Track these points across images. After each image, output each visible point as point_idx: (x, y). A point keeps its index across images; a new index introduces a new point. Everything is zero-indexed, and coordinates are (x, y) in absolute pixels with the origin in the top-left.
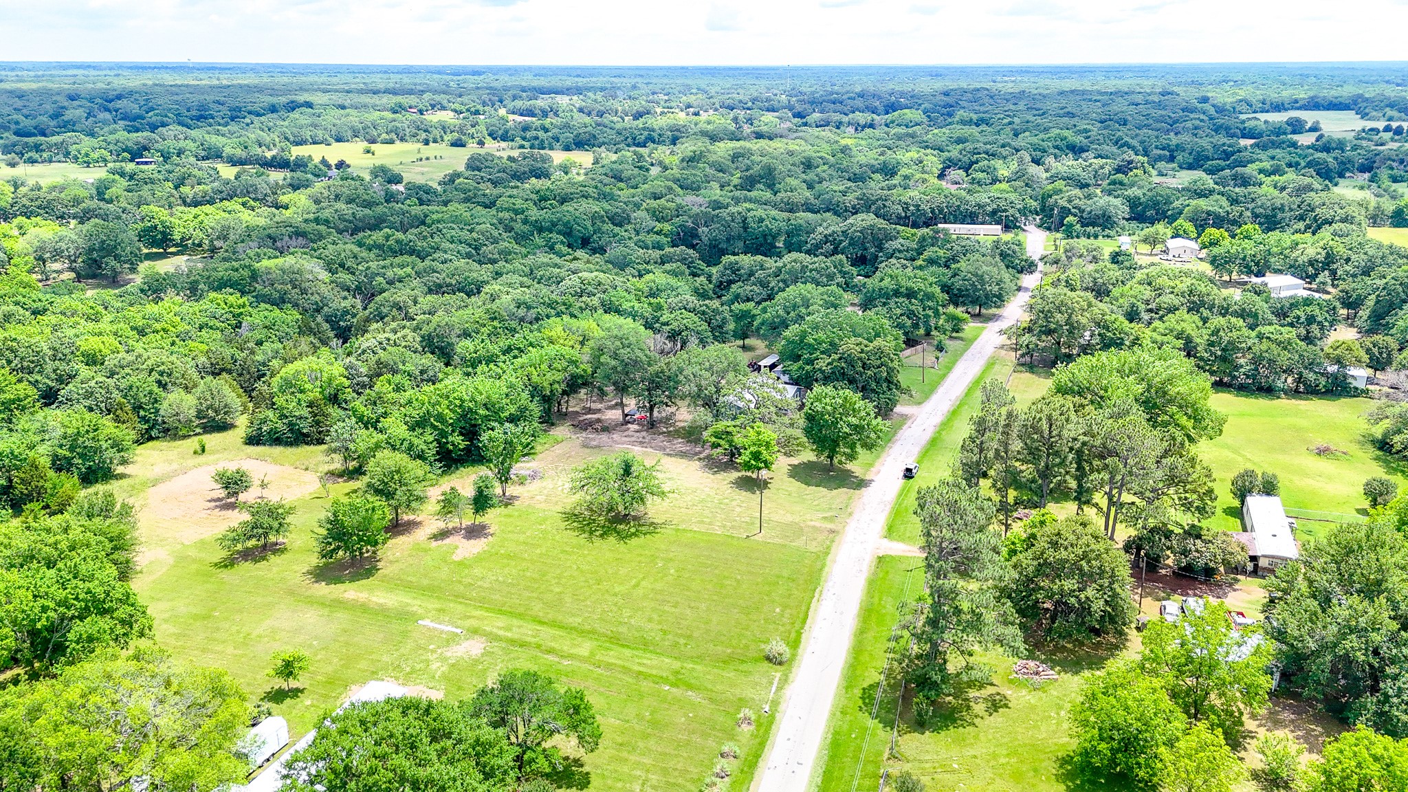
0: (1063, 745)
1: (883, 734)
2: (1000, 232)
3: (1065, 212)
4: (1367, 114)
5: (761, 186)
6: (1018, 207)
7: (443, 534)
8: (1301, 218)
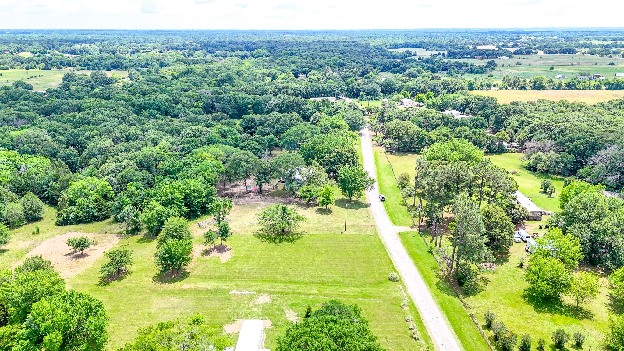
0: (519, 291)
1: (456, 300)
2: (335, 100)
3: (359, 91)
4: (428, 49)
5: (227, 84)
6: (340, 89)
7: (207, 253)
8: (445, 89)
